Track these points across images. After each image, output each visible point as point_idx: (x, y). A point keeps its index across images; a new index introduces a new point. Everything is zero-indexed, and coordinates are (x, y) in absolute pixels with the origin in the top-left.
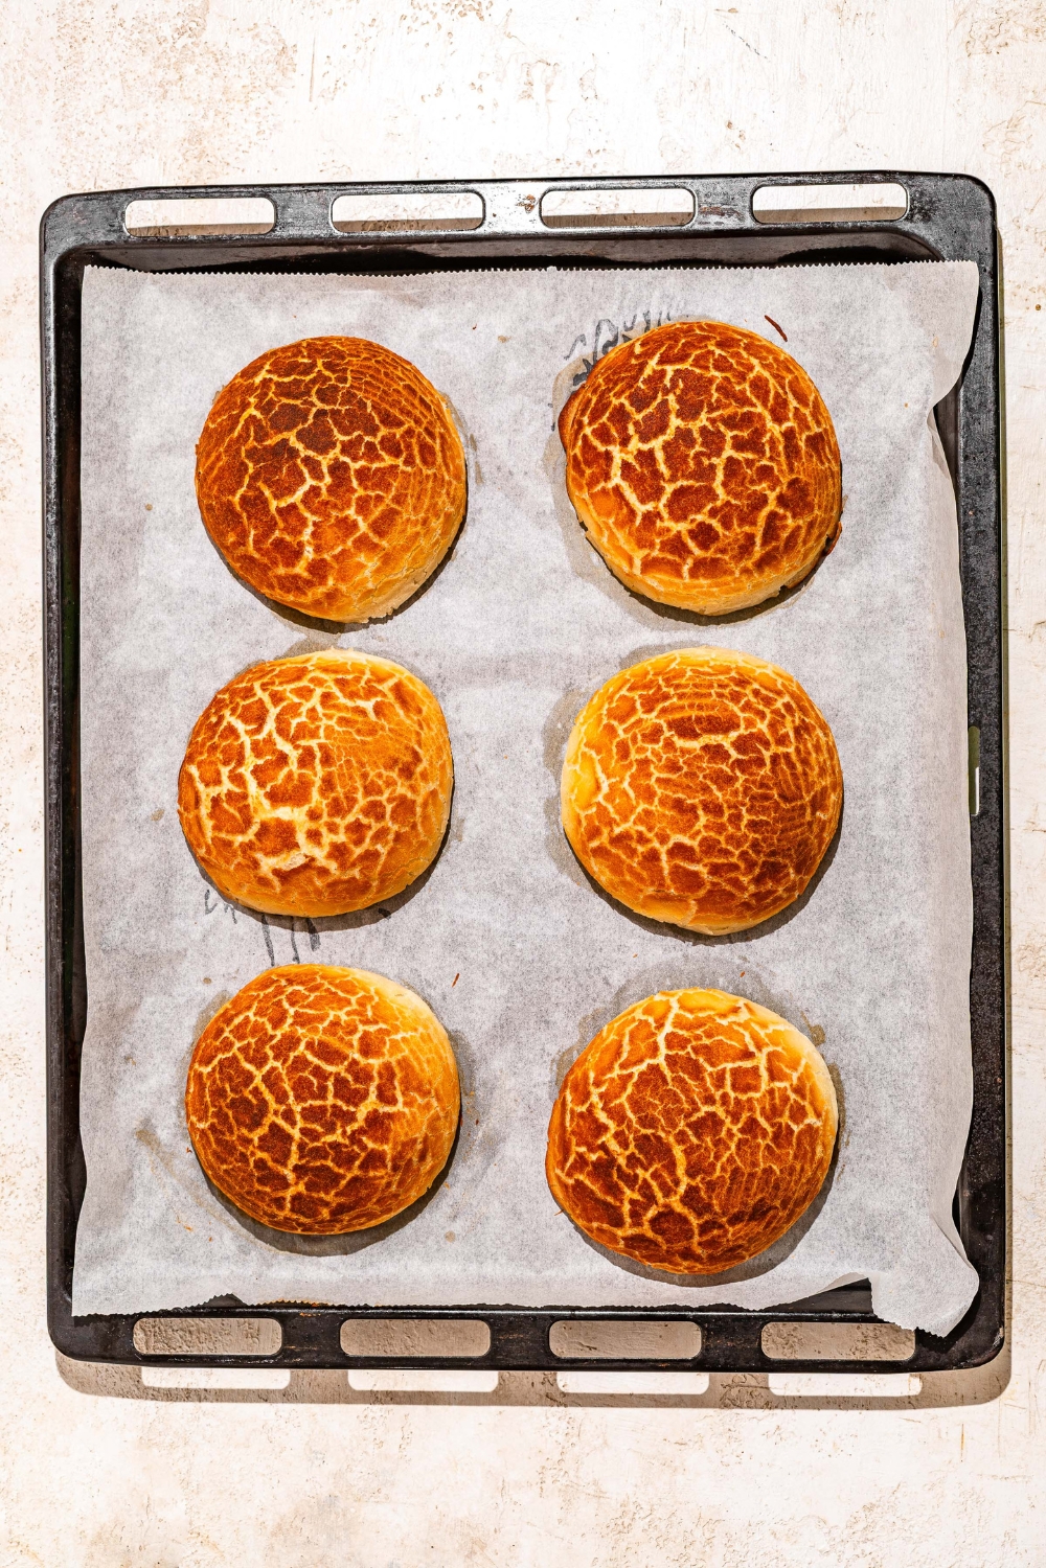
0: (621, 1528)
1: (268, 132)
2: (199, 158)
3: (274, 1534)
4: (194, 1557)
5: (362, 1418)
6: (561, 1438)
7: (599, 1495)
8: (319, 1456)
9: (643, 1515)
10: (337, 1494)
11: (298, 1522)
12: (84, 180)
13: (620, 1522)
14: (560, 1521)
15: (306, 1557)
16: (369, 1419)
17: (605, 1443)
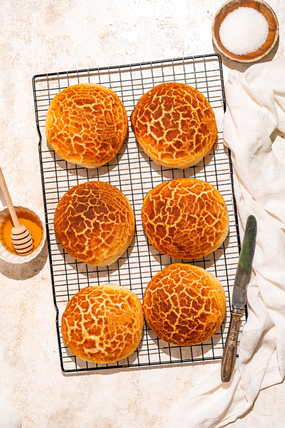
0: (152, 423)
1: (72, 6)
2: (52, 13)
3: (50, 419)
4: (26, 424)
5: (78, 387)
6: (136, 396)
7: (146, 413)
8: (65, 397)
9: (158, 420)
10: (69, 408)
11: (57, 416)
12: (17, 17)
13: (152, 422)
14: (134, 420)
15: (59, 426)
16: (80, 387)
17: (149, 398)
